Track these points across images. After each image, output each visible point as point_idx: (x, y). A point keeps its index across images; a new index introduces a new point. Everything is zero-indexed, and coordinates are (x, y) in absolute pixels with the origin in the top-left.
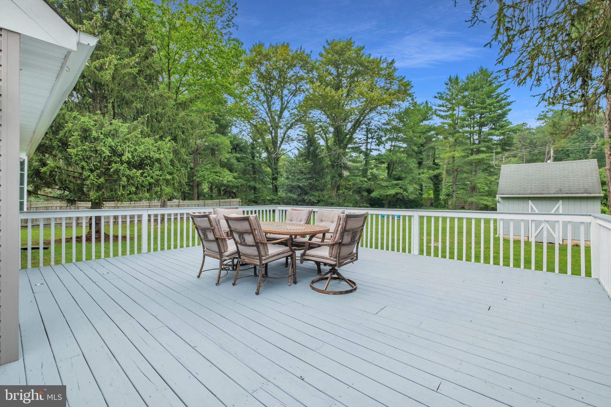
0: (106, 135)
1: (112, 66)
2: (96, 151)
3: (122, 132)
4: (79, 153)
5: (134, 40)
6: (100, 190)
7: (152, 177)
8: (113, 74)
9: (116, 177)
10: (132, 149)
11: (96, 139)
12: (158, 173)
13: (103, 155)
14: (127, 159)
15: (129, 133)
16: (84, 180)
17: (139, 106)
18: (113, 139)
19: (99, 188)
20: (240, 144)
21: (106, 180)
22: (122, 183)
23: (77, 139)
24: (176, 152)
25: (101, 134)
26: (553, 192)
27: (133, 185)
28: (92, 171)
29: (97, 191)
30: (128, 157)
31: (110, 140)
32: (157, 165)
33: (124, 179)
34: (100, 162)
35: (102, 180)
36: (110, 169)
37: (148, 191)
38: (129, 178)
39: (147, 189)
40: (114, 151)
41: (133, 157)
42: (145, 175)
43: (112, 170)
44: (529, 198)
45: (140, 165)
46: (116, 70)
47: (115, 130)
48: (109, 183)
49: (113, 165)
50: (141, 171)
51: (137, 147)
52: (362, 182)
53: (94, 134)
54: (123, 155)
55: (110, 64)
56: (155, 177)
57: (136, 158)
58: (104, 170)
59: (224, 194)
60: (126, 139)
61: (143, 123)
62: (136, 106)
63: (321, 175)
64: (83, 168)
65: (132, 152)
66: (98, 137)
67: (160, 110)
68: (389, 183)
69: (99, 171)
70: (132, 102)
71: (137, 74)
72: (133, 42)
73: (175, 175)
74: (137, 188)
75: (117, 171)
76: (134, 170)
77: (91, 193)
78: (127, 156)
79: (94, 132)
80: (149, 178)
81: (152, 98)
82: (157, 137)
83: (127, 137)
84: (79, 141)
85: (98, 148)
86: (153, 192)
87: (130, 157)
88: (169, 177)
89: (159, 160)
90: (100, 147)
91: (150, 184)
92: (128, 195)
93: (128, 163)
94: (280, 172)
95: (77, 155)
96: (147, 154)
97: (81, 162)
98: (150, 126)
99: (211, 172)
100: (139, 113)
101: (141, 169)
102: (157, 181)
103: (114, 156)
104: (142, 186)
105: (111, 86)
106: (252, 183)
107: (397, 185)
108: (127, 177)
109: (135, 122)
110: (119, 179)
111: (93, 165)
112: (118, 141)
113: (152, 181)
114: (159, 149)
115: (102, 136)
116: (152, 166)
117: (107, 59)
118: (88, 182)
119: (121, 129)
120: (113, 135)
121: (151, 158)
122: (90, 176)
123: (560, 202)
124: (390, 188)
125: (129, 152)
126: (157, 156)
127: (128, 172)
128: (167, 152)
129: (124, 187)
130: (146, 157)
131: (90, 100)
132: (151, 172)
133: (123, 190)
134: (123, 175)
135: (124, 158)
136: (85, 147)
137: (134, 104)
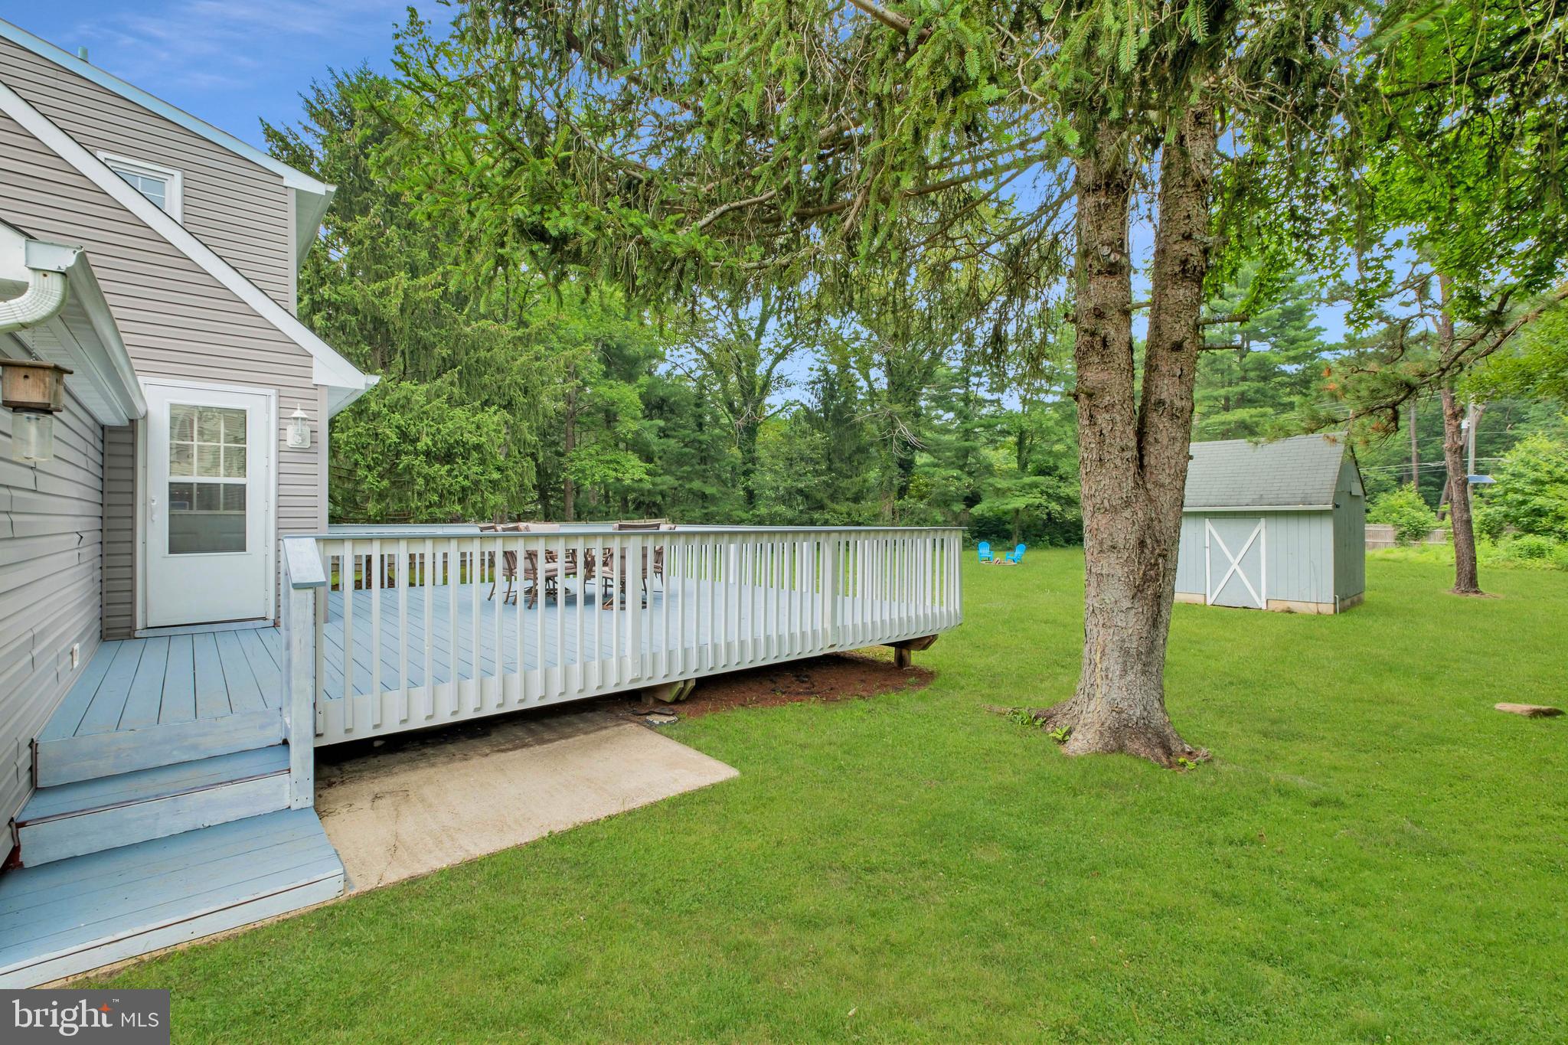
0: (392, 408)
1: (400, 292)
2: (377, 434)
3: (417, 402)
4: (351, 440)
5: (435, 236)
6: (383, 500)
7: (466, 477)
8: (402, 304)
9: (407, 477)
10: (433, 430)
11: (376, 415)
12: (475, 469)
13: (388, 442)
14: (425, 448)
15: (429, 402)
16: (358, 483)
17: (446, 352)
18: (403, 414)
19: (381, 496)
20: (668, 398)
21: (393, 483)
22: (417, 487)
23: (347, 418)
24: (513, 429)
25: (385, 406)
26: (1246, 501)
27: (435, 490)
28: (369, 468)
29: (378, 501)
30: (426, 444)
31: (397, 416)
32: (475, 455)
33: (421, 481)
34: (382, 453)
35: (385, 483)
36: (398, 465)
37: (461, 501)
38: (428, 479)
39: (459, 499)
40: (404, 435)
41: (434, 445)
42: (455, 473)
43: (401, 466)
44: (1205, 514)
45: (448, 458)
46: (406, 295)
47: (406, 397)
48: (398, 488)
49: (403, 457)
50: (447, 467)
51: (441, 426)
52: (947, 479)
53: (373, 407)
54: (418, 440)
55: (397, 287)
56: (473, 477)
57: (439, 445)
58: (388, 466)
59: (637, 508)
60: (424, 413)
61: (452, 384)
62: (440, 354)
63: (856, 463)
64: (356, 464)
65: (434, 435)
66: (379, 413)
67: (482, 354)
68: (1014, 481)
69: (380, 469)
70: (434, 345)
71: (441, 297)
72: (433, 240)
73: (510, 472)
74: (441, 496)
75: (409, 469)
76: (437, 466)
77: (370, 505)
78: (425, 442)
79: (373, 404)
80: (460, 479)
81: (466, 336)
82: (477, 404)
83: (424, 409)
84: (351, 420)
85: (380, 431)
86: (468, 503)
87: (430, 443)
88: (496, 476)
89: (478, 447)
90: (384, 429)
91: (463, 489)
92: (427, 507)
93: (427, 453)
94: (758, 458)
95: (347, 443)
96: (458, 437)
97: (354, 454)
98: (465, 384)
99: (600, 461)
100: (447, 364)
101: (448, 463)
102: (477, 483)
103: (404, 442)
104: (450, 493)
105: (399, 325)
106: (696, 485)
107: (1035, 485)
108: (425, 478)
109: (439, 381)
110: (412, 482)
111: (373, 459)
112: (410, 416)
113: (466, 483)
114: (478, 427)
115: (385, 411)
116: (466, 458)
117: (393, 281)
118: (365, 486)
119: (415, 397)
120: (403, 407)
121: (464, 444)
122: (367, 477)
123: (1263, 520)
124: (1017, 493)
125: (427, 435)
126: (474, 440)
127: (426, 470)
128: (495, 430)
129: (420, 494)
130: (457, 442)
131: (367, 348)
132: (465, 468)
133: (419, 500)
134: (419, 474)
135: (420, 446)
136: (359, 430)
137: (437, 350)
